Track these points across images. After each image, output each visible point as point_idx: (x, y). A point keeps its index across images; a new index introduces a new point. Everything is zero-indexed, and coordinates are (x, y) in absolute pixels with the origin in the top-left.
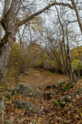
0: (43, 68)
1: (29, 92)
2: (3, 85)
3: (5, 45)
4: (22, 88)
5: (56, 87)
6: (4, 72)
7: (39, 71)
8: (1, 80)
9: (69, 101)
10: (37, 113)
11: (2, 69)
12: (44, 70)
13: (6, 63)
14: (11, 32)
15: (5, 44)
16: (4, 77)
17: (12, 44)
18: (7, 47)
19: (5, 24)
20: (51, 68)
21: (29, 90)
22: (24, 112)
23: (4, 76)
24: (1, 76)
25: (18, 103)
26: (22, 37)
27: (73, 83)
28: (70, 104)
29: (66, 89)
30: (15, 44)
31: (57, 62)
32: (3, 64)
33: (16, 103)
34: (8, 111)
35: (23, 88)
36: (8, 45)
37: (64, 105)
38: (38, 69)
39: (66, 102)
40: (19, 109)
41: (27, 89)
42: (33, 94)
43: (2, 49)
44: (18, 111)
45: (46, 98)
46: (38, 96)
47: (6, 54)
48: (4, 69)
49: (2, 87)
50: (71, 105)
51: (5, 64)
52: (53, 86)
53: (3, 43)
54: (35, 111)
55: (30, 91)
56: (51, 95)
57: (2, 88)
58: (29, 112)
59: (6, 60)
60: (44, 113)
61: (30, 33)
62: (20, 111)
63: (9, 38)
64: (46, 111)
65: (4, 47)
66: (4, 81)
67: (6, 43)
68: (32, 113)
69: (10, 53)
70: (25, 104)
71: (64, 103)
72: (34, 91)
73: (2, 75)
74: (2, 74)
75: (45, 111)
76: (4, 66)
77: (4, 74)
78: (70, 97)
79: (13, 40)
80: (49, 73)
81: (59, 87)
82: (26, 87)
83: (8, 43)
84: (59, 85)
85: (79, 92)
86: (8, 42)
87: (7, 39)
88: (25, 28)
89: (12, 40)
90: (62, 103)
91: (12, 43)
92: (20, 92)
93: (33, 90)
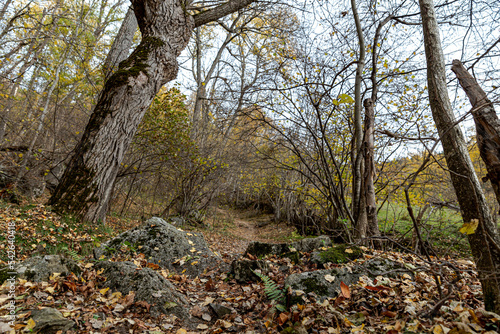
0: (271, 211)
1: (176, 253)
2: (90, 232)
3: (131, 84)
4: (155, 237)
5: (292, 253)
6: (107, 185)
7: (251, 222)
8: (90, 210)
9: (323, 291)
10: (179, 315)
11: (100, 168)
12: (273, 221)
13: (121, 152)
14: (164, 38)
15: (131, 79)
16: (104, 201)
17: (158, 86)
18: (135, 90)
19: (147, 8)
20: (301, 214)
21: (179, 248)
22: (127, 301)
23: (102, 197)
24: (91, 194)
25: (117, 269)
26: (208, 78)
27: (363, 247)
28: (322, 301)
29: (327, 261)
30: (174, 89)
31: (328, 188)
32: (110, 152)
33: (109, 270)
34: (66, 288)
35: (158, 235)
36: (143, 85)
37: (299, 300)
38: (248, 213)
39: (307, 291)
40: (113, 292)
41: (173, 241)
42: (188, 263)
43: (116, 93)
44: (106, 296)
45: (237, 277)
46: (208, 270)
47: (126, 115)
48: (110, 170)
49: (84, 237)
50: (326, 303)
51: (115, 154)
52: (278, 248)
53: (126, 75)
54: (173, 305)
55: (181, 251)
56: (258, 268)
57: (86, 241)
58: (148, 306)
59: (123, 138)
60: (207, 317)
61: (243, 66)
62: (115, 297)
63: (149, 58)
64: (217, 311)
65: (125, 87)
66: (101, 218)
67: (135, 75)
68: (160, 309)
69: (142, 114)
70: (141, 277)
71: (300, 292)
72: (200, 252)
73: (95, 192)
74: (97, 189)
75: (213, 311)
76: (110, 160)
77: (105, 189)
78: (330, 278)
79: (166, 69)
80: (289, 234)
81: (301, 256)
82: (172, 234)
83: (144, 77)
84: (305, 247)
85: (378, 269)
86: (145, 73)
87: (144, 63)
88: (225, 44)
89: (160, 69)
90: (291, 291)
91: (159, 78)
92: (140, 247)
93: (193, 250)
